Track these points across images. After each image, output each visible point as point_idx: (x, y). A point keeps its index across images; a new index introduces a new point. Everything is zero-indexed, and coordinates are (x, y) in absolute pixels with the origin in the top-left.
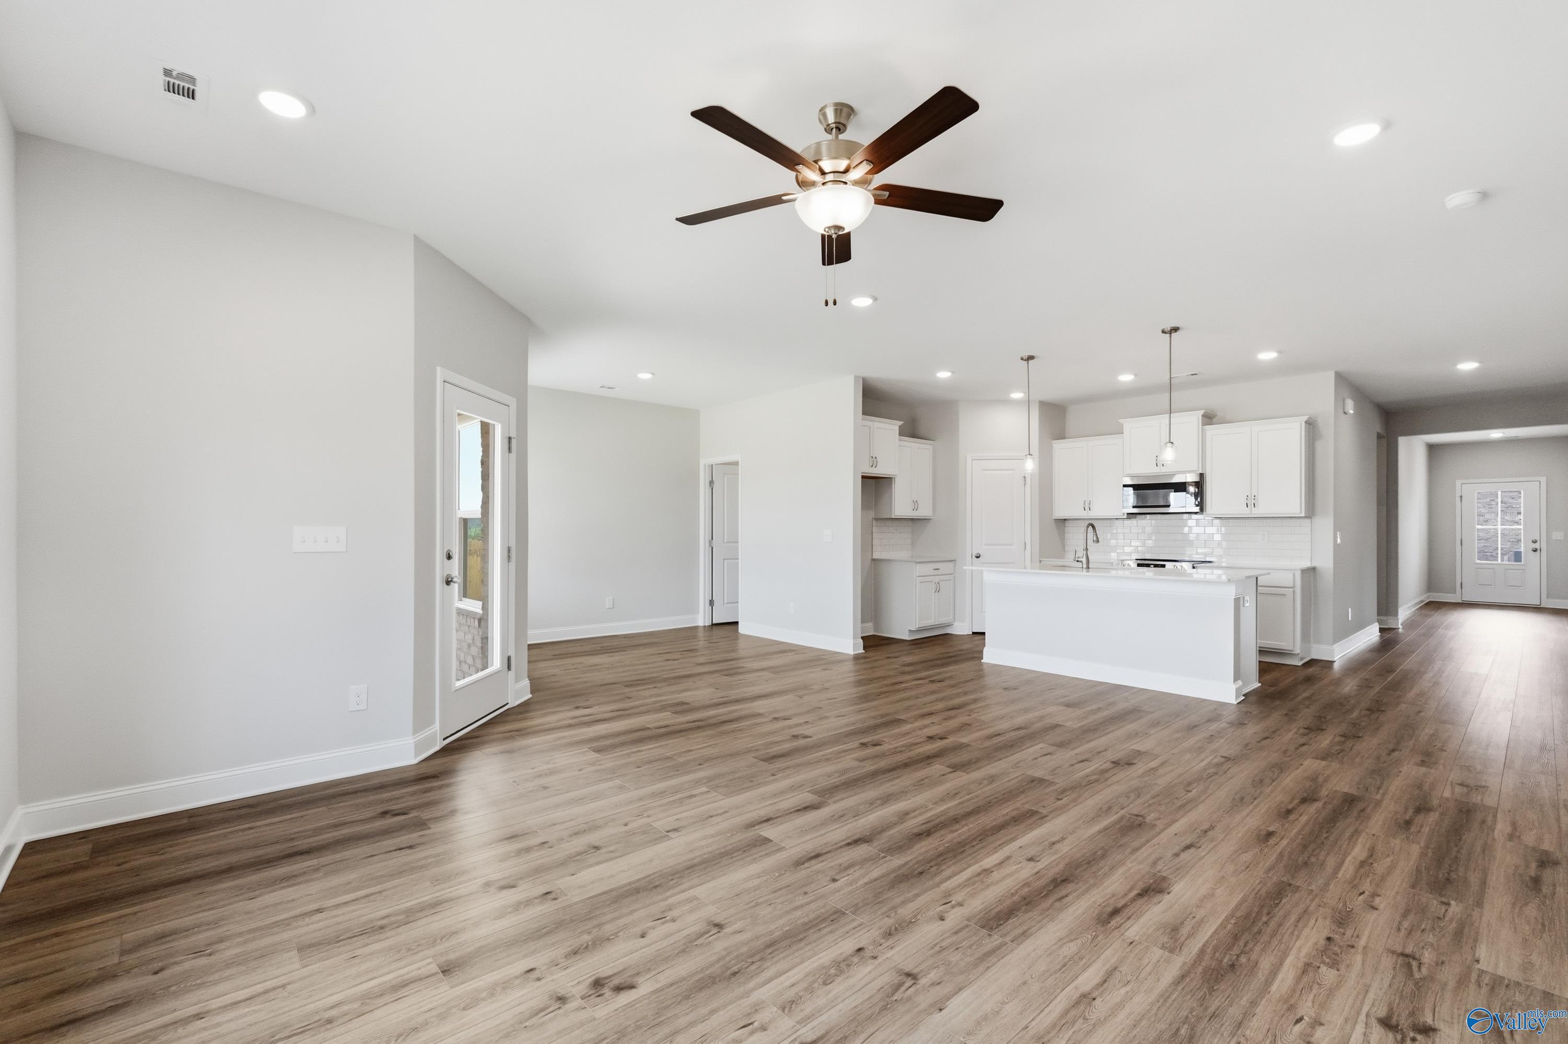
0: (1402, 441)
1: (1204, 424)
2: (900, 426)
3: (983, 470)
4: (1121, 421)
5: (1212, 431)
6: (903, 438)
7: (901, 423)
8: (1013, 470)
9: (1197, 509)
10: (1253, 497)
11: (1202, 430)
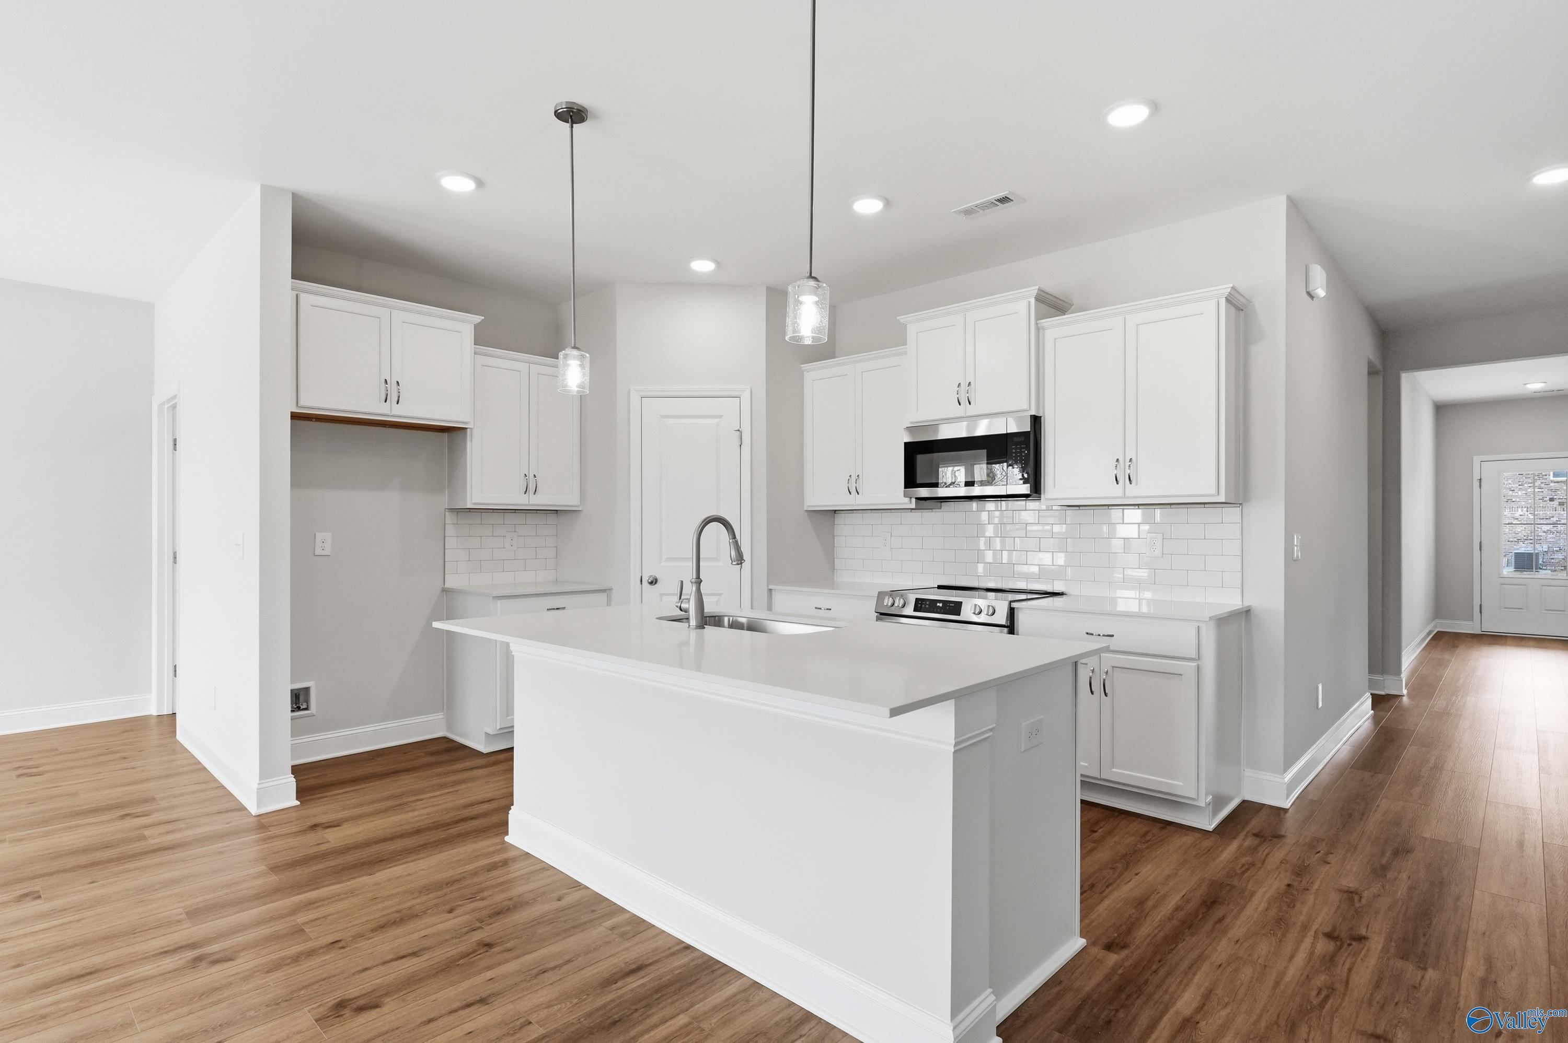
0: (1406, 379)
1: (1039, 317)
2: (476, 326)
3: (662, 417)
4: (902, 319)
5: (1055, 327)
6: (480, 348)
7: (478, 319)
8: (720, 417)
9: (1025, 489)
10: (1128, 463)
11: (1038, 329)
